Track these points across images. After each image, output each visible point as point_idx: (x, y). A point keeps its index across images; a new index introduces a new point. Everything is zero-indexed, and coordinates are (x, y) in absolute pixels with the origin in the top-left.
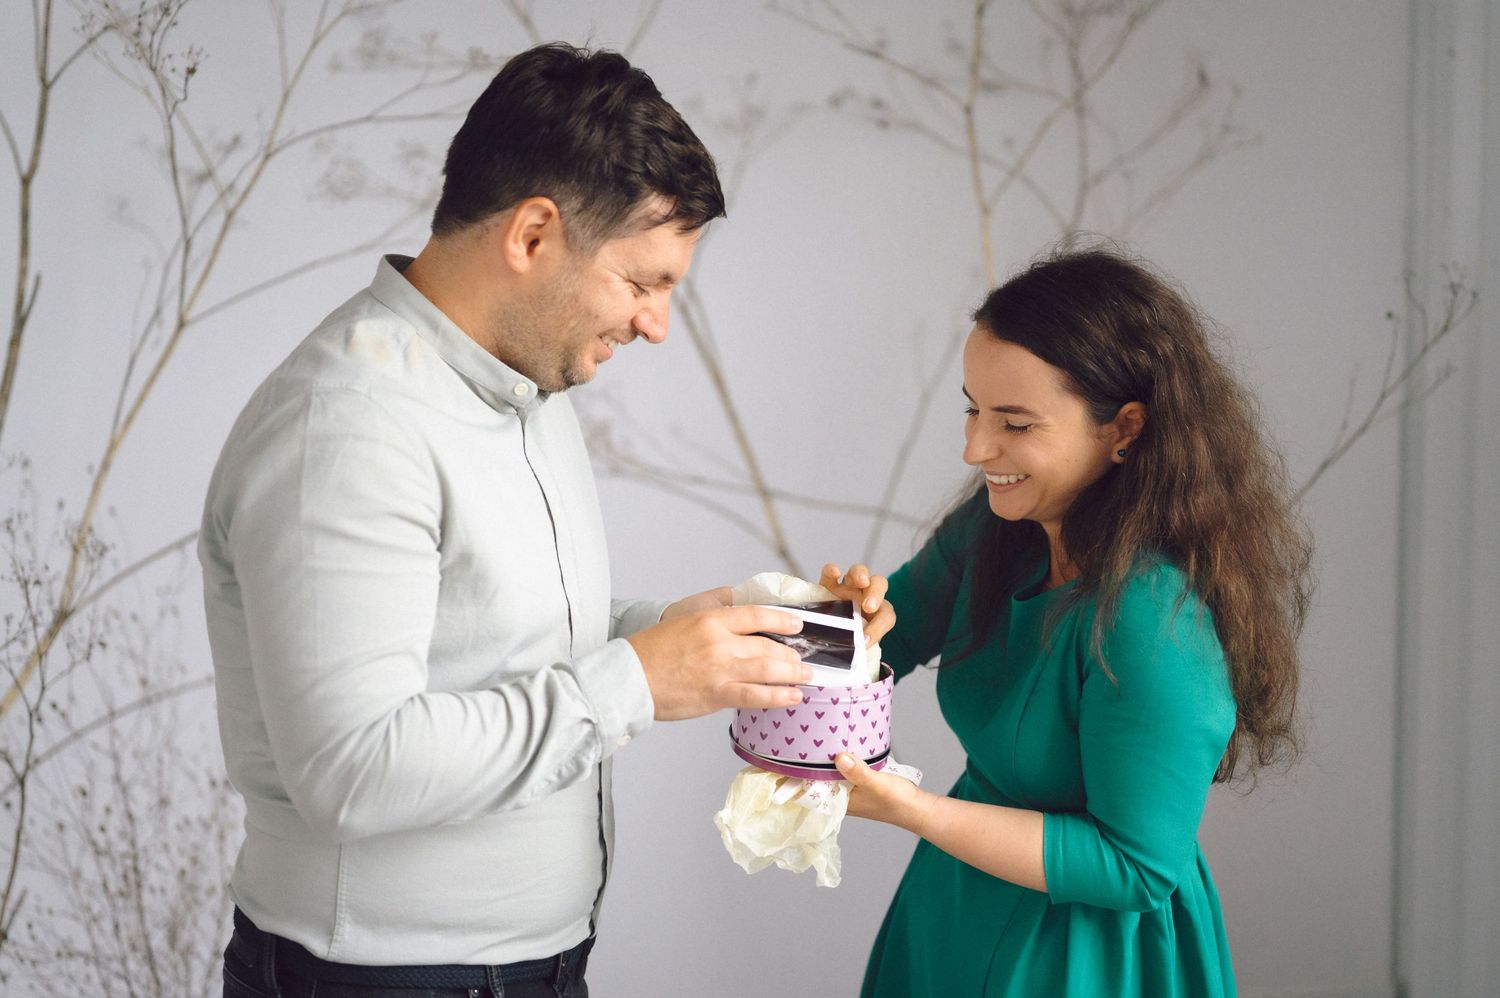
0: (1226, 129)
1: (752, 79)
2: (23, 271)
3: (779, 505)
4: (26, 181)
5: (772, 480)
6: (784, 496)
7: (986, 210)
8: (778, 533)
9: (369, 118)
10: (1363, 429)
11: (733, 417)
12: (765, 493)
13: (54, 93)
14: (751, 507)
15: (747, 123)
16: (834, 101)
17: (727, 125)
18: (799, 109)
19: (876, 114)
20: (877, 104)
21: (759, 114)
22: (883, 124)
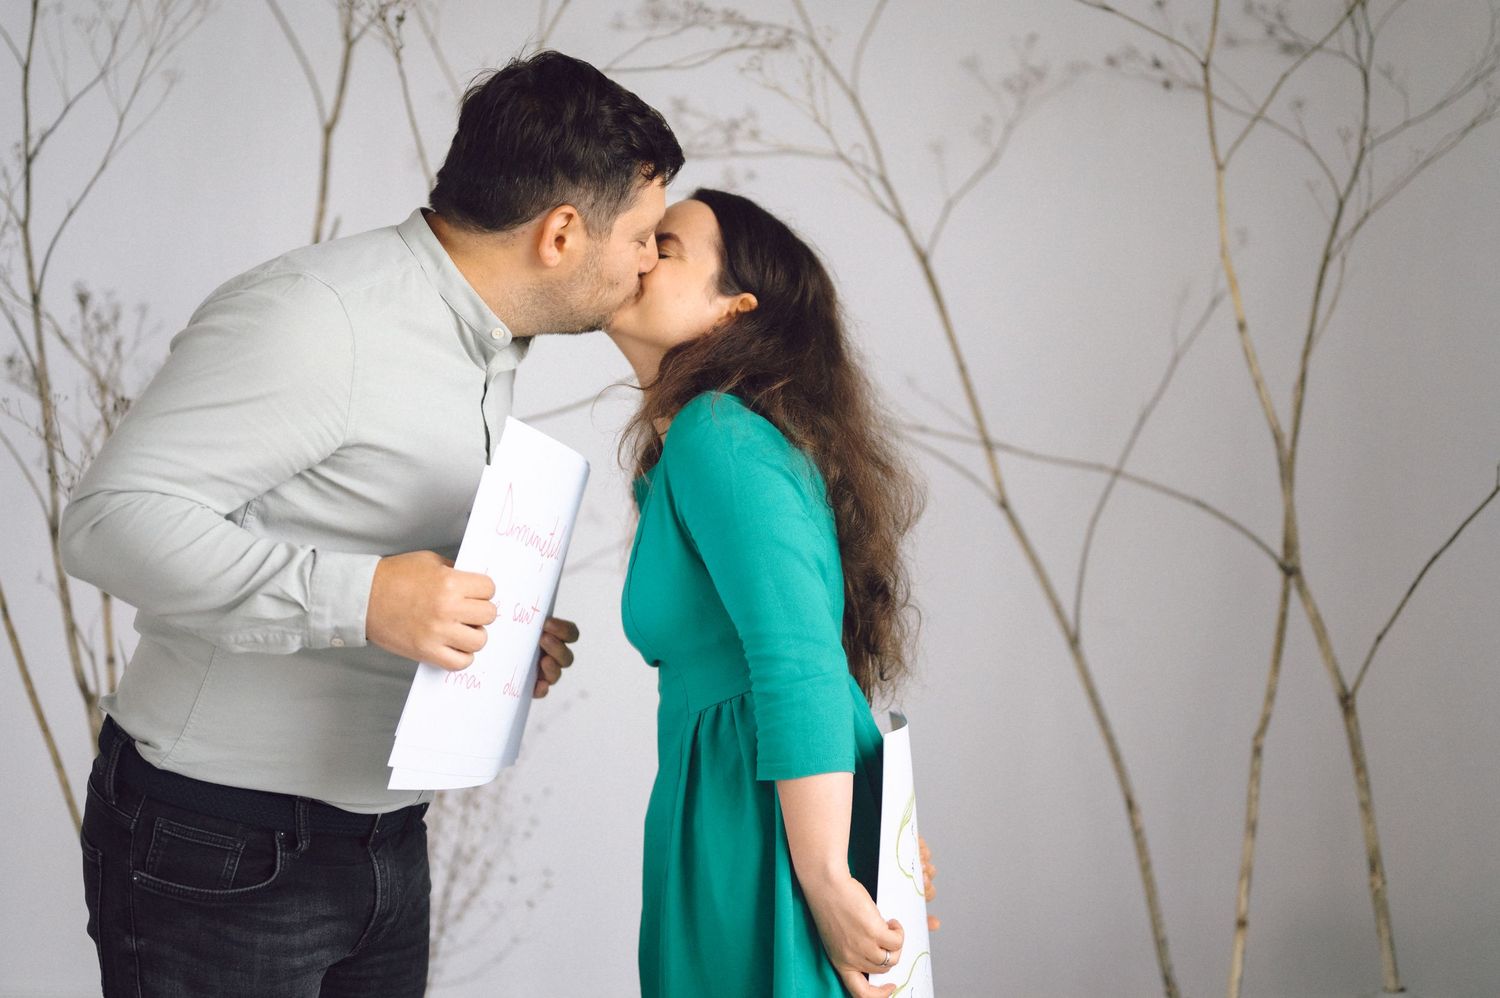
1: (1032, 39)
2: (321, 215)
3: (1001, 456)
4: (328, 130)
5: (995, 435)
6: (1007, 448)
7: (1220, 167)
8: (1000, 485)
11: (962, 369)
12: (988, 445)
13: (359, 50)
14: (975, 459)
15: (1025, 84)
16: (1111, 61)
17: (1009, 85)
18: (1077, 69)
19: (1159, 75)
20: (1157, 64)
21: (1040, 74)
22: (1167, 85)
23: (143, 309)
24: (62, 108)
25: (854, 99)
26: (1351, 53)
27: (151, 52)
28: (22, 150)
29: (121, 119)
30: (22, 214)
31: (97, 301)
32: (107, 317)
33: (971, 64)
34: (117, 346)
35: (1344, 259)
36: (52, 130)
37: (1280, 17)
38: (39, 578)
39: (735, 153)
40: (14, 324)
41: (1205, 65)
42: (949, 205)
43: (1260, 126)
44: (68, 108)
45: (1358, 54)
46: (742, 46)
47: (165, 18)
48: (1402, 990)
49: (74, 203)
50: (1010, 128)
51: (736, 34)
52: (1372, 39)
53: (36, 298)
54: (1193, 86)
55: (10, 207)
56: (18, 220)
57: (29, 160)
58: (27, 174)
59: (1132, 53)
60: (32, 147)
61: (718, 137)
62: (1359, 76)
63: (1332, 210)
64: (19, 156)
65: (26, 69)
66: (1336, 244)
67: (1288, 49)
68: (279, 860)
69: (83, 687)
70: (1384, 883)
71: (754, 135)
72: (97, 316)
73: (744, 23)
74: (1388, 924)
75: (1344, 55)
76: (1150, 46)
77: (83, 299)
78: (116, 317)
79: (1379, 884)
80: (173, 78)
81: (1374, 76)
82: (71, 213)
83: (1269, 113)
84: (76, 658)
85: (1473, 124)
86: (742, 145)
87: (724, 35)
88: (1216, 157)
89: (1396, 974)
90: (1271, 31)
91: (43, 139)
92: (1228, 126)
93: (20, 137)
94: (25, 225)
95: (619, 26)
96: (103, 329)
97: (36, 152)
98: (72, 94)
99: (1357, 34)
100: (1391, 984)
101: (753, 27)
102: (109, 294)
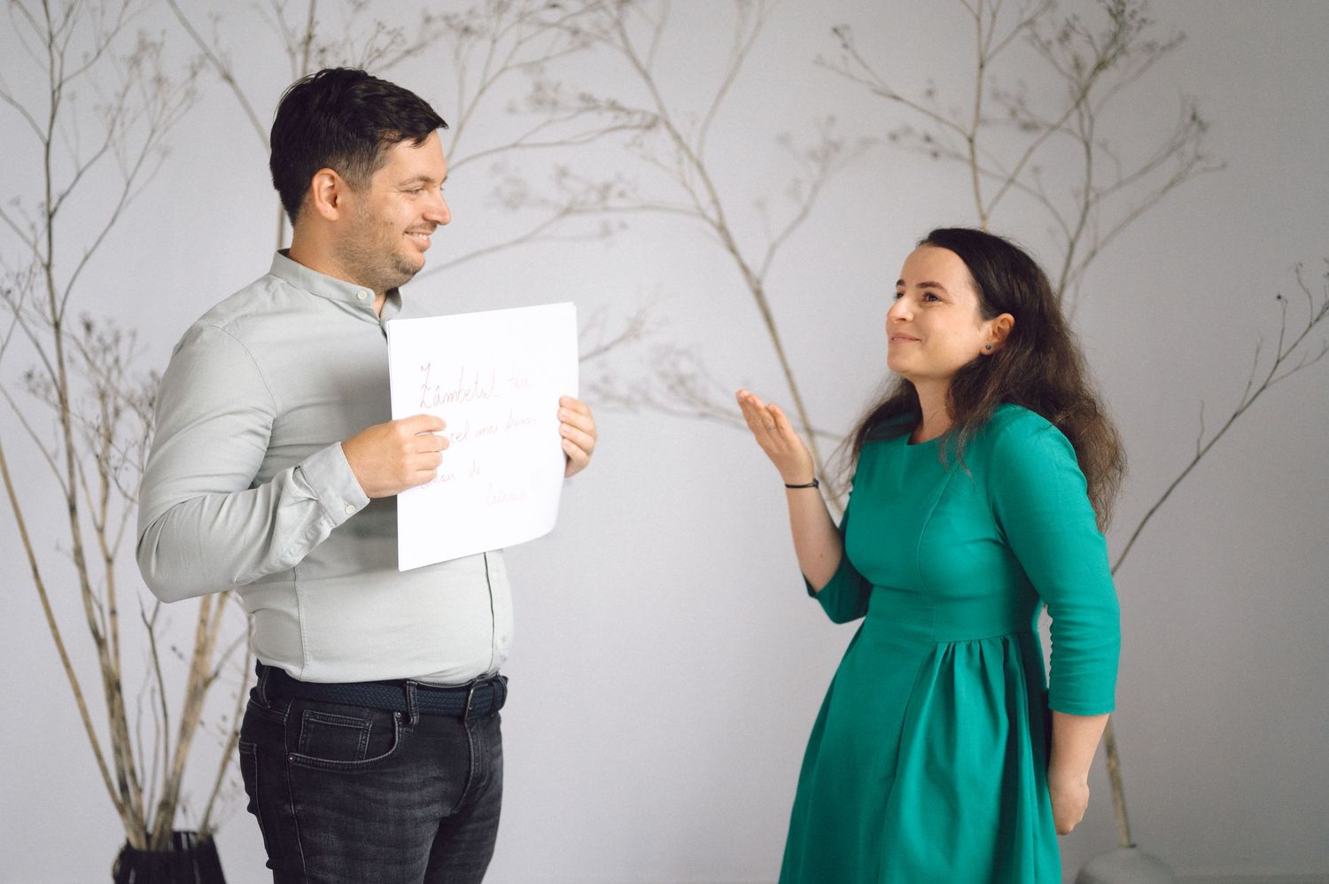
0: (1199, 158)
1: (832, 119)
3: (819, 440)
5: (816, 423)
6: (823, 434)
7: (984, 218)
9: (515, 145)
10: (1264, 388)
11: (788, 373)
12: (811, 433)
15: (827, 153)
16: (893, 137)
17: (813, 155)
18: (866, 143)
19: (929, 146)
20: (928, 139)
21: (836, 147)
22: (935, 155)
23: (134, 335)
24: (75, 175)
25: (700, 167)
26: (1076, 130)
27: (153, 132)
28: (45, 208)
29: (128, 184)
30: (46, 260)
31: (100, 327)
32: (109, 339)
33: (784, 140)
34: (117, 361)
35: (1077, 288)
36: (68, 193)
37: (1021, 102)
38: (58, 548)
39: (606, 209)
40: (38, 345)
41: (971, 141)
42: (773, 248)
43: (1012, 188)
44: (79, 175)
45: (1082, 129)
46: (623, 127)
47: (165, 104)
48: (1133, 846)
49: (89, 249)
50: (816, 188)
51: (616, 118)
52: (1092, 120)
53: (57, 325)
54: (958, 157)
55: (36, 252)
56: (43, 265)
57: (50, 216)
58: (49, 227)
59: (908, 130)
60: (53, 206)
61: (594, 197)
62: (1082, 148)
63: (1066, 250)
64: (43, 213)
65: (48, 145)
66: (1070, 273)
67: (1027, 127)
68: (397, 734)
69: (95, 633)
70: (1118, 763)
71: (622, 195)
72: (100, 339)
73: (622, 109)
74: (1122, 796)
75: (1070, 132)
76: (923, 124)
77: (88, 327)
78: (117, 339)
79: (1114, 764)
80: (165, 153)
81: (1094, 149)
82: (86, 258)
83: (1019, 179)
84: (89, 610)
85: (1172, 184)
86: (613, 202)
87: (607, 119)
88: (980, 209)
89: (1128, 833)
90: (1013, 113)
91: (61, 199)
92: (989, 188)
93: (44, 198)
94: (48, 267)
95: (511, 110)
96: (106, 349)
97: (55, 210)
98: (83, 164)
99: (1081, 115)
100: (1125, 842)
101: (629, 113)
102: (110, 322)
